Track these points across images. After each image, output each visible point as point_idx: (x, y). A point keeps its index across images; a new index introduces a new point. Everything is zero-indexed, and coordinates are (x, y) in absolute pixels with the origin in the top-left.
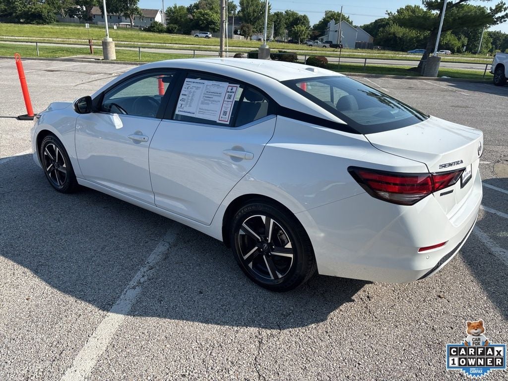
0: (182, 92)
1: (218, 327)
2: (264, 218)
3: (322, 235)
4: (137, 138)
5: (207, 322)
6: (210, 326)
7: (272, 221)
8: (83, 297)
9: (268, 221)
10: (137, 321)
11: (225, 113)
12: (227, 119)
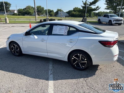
0: (53, 29)
1: (75, 80)
2: (79, 54)
3: (94, 56)
4: (43, 40)
5: (72, 79)
6: (73, 80)
7: (81, 55)
8: (40, 79)
9: (80, 55)
10: (57, 81)
11: (66, 33)
12: (66, 34)
